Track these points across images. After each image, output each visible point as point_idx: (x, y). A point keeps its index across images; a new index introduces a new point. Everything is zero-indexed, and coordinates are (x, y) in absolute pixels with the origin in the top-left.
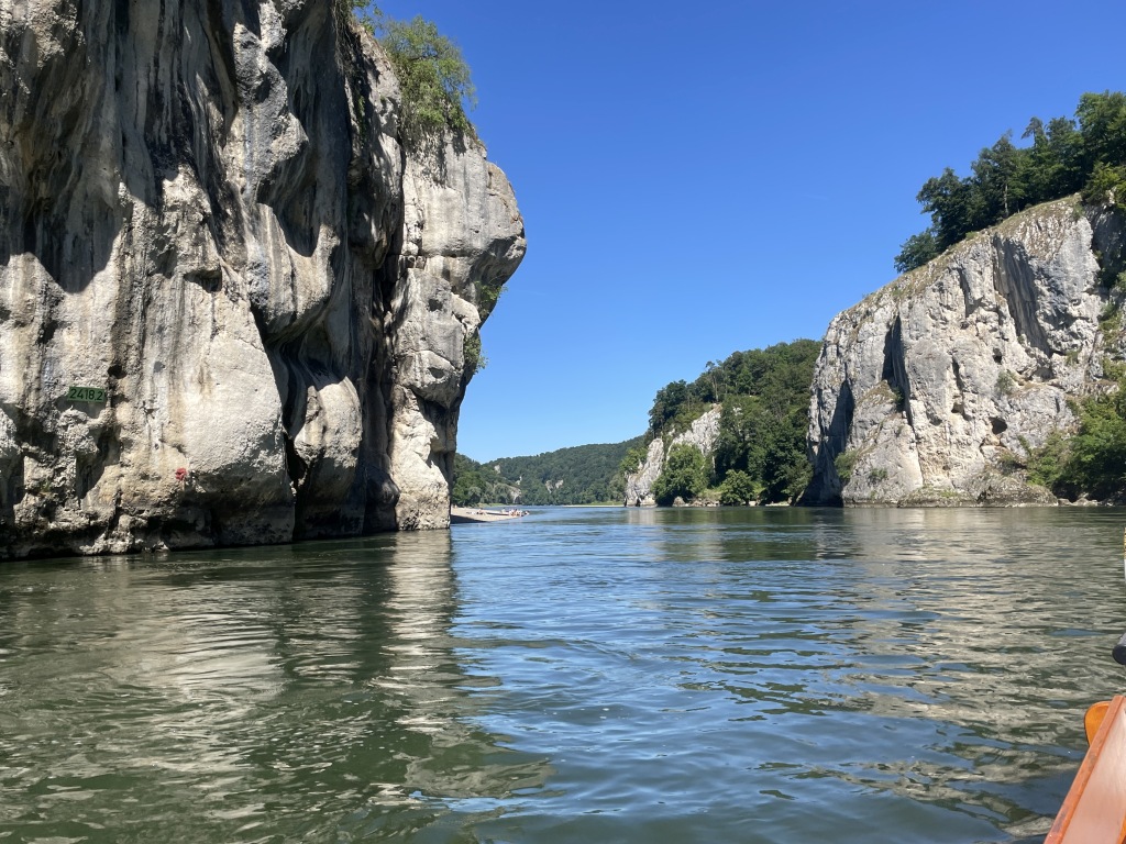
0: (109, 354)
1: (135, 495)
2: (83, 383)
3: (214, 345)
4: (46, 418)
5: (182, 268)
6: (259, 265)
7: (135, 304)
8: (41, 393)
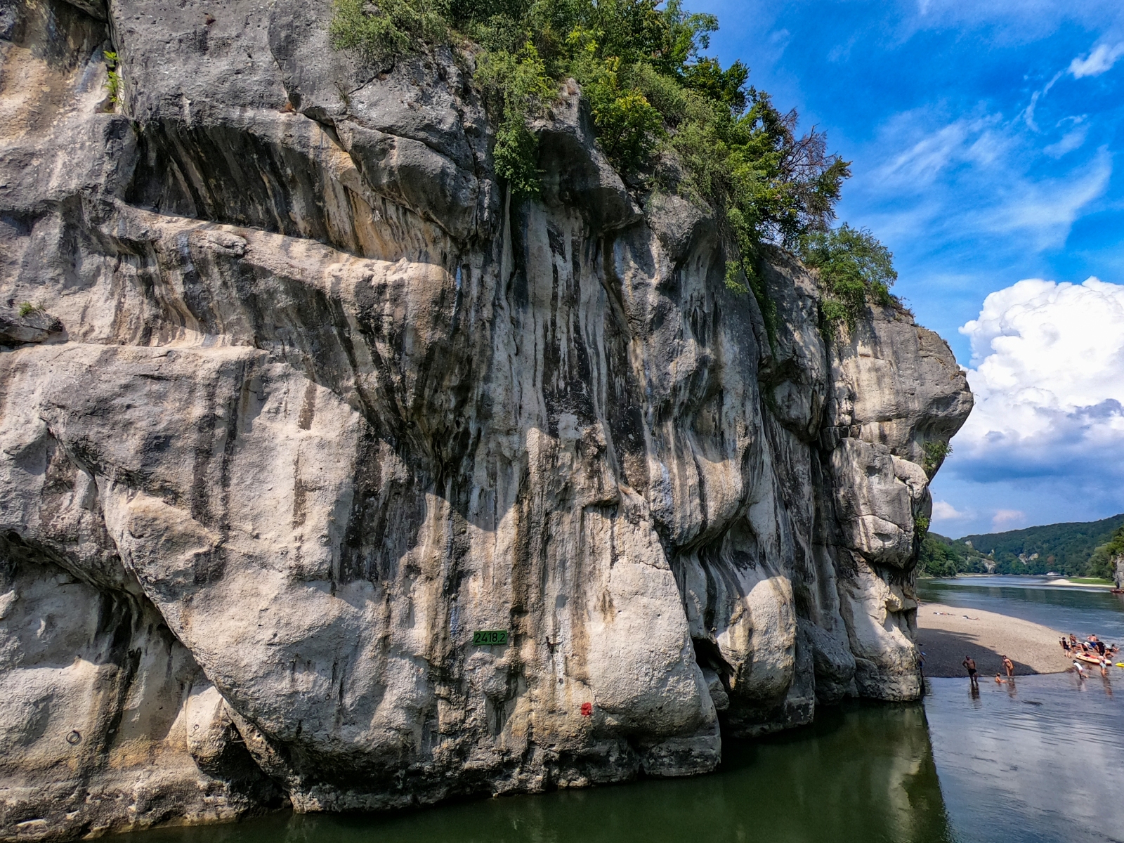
0: (510, 595)
1: (544, 729)
2: (487, 626)
3: (614, 572)
4: (452, 665)
5: (579, 501)
6: (661, 482)
7: (533, 544)
8: (447, 641)
